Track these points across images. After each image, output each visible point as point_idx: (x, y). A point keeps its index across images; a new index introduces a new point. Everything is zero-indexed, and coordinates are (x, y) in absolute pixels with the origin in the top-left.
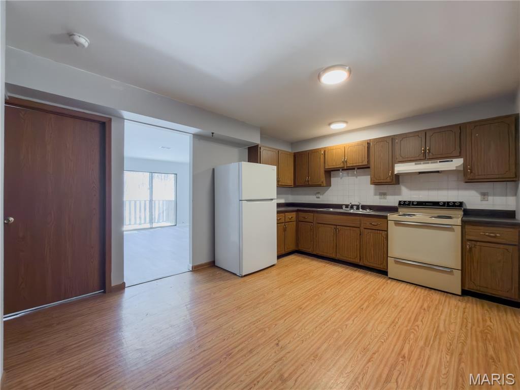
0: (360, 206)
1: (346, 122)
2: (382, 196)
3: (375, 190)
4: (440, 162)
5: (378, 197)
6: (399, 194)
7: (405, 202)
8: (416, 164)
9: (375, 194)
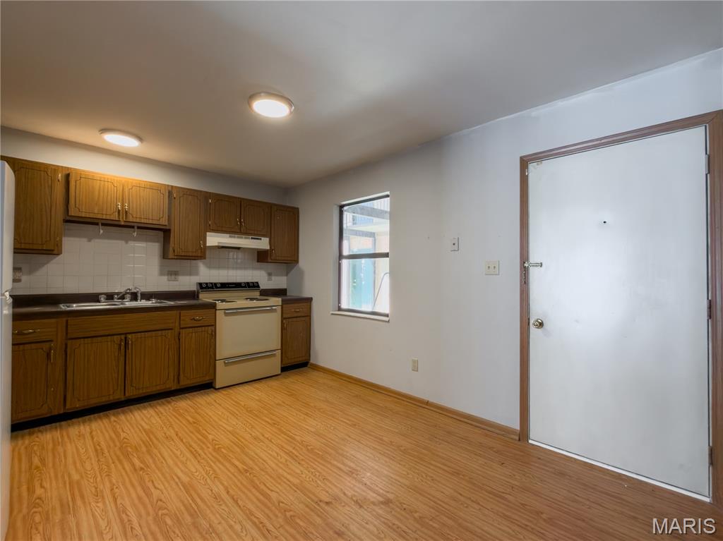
0: (139, 295)
1: (140, 139)
2: (173, 277)
3: (162, 266)
4: (252, 238)
5: (165, 278)
6: (197, 274)
7: (207, 284)
8: (230, 237)
9: (161, 274)
